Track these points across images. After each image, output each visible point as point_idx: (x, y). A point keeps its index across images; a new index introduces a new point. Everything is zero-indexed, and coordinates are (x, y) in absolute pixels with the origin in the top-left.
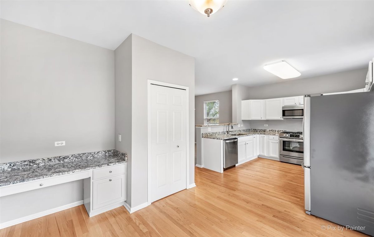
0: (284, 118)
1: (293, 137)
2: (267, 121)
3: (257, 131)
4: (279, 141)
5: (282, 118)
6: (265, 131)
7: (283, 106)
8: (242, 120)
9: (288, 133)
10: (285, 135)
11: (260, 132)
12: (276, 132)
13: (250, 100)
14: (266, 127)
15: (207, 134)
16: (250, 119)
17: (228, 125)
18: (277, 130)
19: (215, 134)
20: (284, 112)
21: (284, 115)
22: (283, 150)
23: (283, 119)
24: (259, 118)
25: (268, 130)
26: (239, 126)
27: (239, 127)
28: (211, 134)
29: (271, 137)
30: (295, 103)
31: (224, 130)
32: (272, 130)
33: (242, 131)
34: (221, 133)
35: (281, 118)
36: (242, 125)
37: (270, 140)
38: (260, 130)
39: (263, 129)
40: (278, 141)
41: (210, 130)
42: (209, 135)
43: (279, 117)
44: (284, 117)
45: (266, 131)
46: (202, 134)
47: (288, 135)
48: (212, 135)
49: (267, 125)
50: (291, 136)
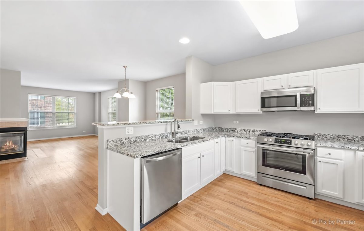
0: (263, 111)
1: (281, 143)
2: (238, 116)
3: (223, 131)
4: (256, 148)
5: (261, 110)
6: (234, 131)
7: (263, 91)
8: (201, 114)
9: (270, 136)
10: (266, 139)
11: (227, 131)
12: (251, 132)
13: (213, 82)
14: (236, 124)
15: (121, 140)
16: (213, 113)
17: (174, 122)
18: (252, 129)
19: (143, 140)
20: (263, 99)
21: (263, 105)
22: (263, 166)
23: (261, 113)
24: (225, 111)
25: (239, 129)
26: (196, 122)
27: (195, 125)
28: (133, 140)
29: (244, 141)
30: (282, 86)
31: (166, 130)
32: (244, 130)
33: (201, 131)
34: (158, 137)
35: (259, 110)
36: (201, 122)
37: (243, 146)
38: (228, 129)
39: (232, 127)
40: (254, 150)
41: (132, 133)
42: (126, 142)
43: (256, 108)
44: (264, 109)
45: (236, 131)
46: (108, 141)
47: (271, 140)
48: (136, 141)
49: (238, 121)
50: (276, 141)
